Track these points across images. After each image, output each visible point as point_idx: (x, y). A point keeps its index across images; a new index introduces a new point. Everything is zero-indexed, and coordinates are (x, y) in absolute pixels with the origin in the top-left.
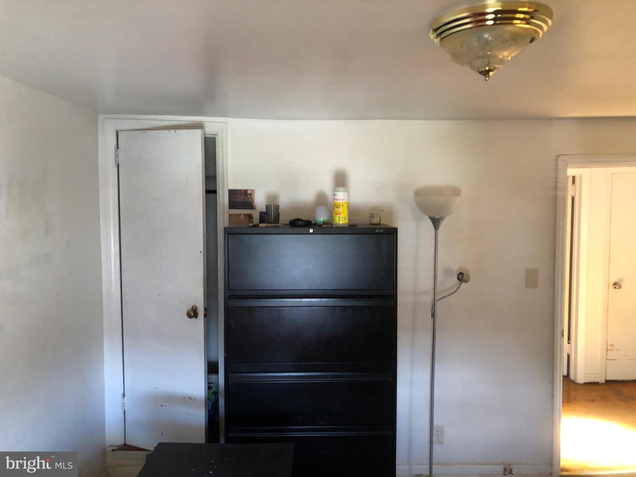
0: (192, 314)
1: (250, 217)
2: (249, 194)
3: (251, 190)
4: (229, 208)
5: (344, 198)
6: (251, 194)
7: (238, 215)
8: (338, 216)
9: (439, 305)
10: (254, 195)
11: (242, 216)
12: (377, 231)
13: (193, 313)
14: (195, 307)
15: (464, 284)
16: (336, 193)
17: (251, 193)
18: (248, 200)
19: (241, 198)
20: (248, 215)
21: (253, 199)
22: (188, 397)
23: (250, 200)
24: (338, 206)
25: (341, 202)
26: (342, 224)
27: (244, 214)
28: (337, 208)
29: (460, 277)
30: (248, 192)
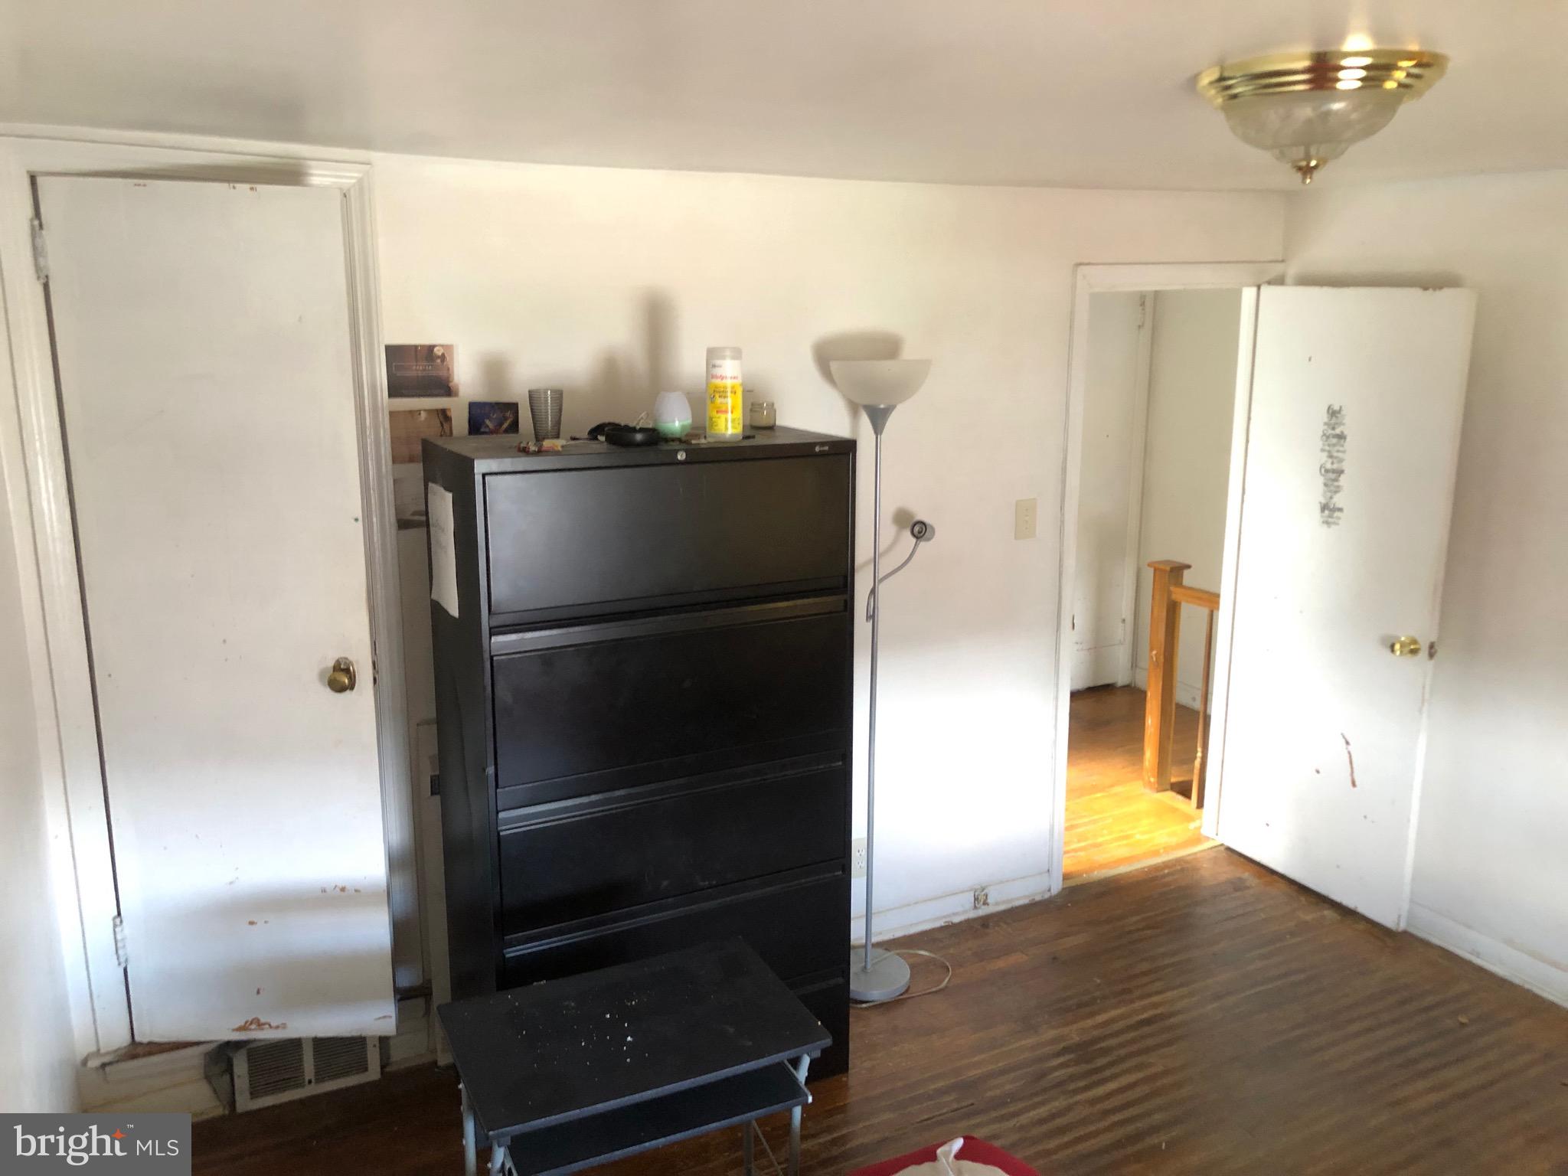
1: (444, 415)
2: (438, 357)
3: (442, 346)
4: (390, 395)
5: (736, 375)
6: (443, 357)
7: (413, 413)
9: (882, 589)
10: (452, 359)
11: (423, 415)
12: (817, 449)
14: (345, 663)
15: (922, 544)
16: (718, 362)
17: (443, 355)
18: (434, 373)
19: (415, 370)
20: (437, 410)
21: (448, 369)
22: (336, 886)
23: (443, 373)
24: (723, 394)
25: (729, 383)
26: (732, 435)
27: (429, 411)
28: (720, 397)
29: (917, 529)
30: (436, 349)
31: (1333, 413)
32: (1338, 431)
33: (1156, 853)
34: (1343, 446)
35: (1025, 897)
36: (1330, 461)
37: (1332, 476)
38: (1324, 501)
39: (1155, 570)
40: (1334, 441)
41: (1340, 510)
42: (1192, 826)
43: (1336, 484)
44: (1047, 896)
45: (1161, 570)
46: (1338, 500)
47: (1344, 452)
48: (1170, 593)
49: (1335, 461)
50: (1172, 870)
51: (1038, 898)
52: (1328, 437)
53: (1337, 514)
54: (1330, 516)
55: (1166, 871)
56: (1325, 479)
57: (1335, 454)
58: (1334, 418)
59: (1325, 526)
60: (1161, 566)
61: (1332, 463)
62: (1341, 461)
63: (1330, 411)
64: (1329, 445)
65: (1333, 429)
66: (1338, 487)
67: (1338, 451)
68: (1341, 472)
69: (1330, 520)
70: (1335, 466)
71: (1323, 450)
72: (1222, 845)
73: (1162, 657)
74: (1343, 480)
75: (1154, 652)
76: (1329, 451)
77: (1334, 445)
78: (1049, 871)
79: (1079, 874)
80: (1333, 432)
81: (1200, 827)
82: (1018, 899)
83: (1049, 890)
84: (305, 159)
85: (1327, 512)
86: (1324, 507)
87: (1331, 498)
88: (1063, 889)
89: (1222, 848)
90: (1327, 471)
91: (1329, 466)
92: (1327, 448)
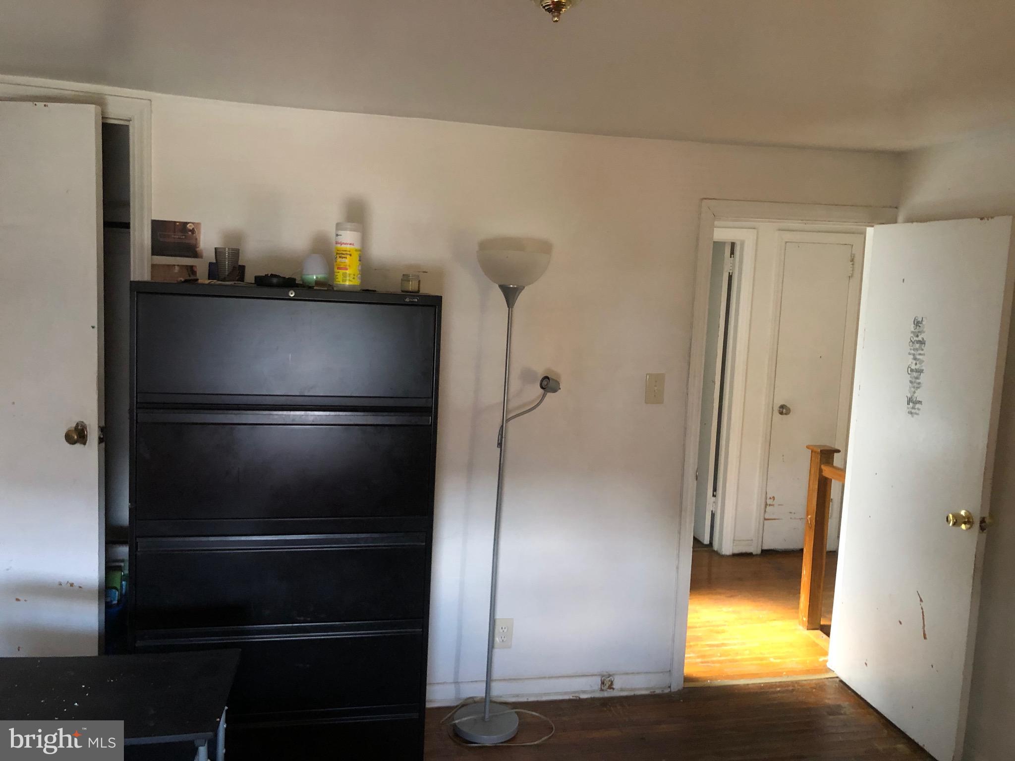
0: (76, 437)
1: (191, 269)
2: (190, 231)
3: (193, 223)
4: (153, 254)
5: (352, 242)
6: (193, 231)
7: (170, 267)
8: (341, 271)
9: (510, 427)
10: (199, 233)
11: (177, 269)
12: (407, 300)
13: (77, 435)
14: (82, 426)
15: (549, 395)
16: (340, 232)
17: (193, 229)
18: (187, 241)
19: (174, 237)
20: (187, 266)
21: (196, 239)
22: (68, 582)
23: (192, 242)
25: (348, 247)
26: (349, 286)
27: (181, 267)
28: (340, 257)
29: (545, 383)
30: (188, 226)
31: (917, 323)
32: (920, 338)
33: (779, 674)
34: (922, 350)
35: (647, 689)
36: (914, 362)
37: (916, 373)
38: (909, 396)
39: (812, 452)
40: (917, 346)
41: (920, 402)
42: (821, 659)
43: (918, 381)
44: (667, 691)
45: (815, 452)
46: (919, 395)
47: (923, 355)
48: (821, 471)
49: (918, 363)
50: (784, 689)
51: (658, 692)
52: (913, 343)
53: (917, 406)
54: (913, 408)
55: (778, 689)
56: (911, 377)
57: (918, 357)
58: (918, 327)
59: (910, 415)
60: (815, 449)
61: (916, 364)
62: (921, 362)
63: (916, 323)
64: (914, 350)
65: (917, 336)
66: (919, 383)
67: (920, 354)
68: (920, 371)
69: (913, 411)
70: (917, 367)
71: (910, 354)
72: (837, 677)
73: (814, 521)
74: (923, 378)
75: (809, 517)
76: (914, 355)
77: (917, 350)
78: (670, 671)
79: (705, 680)
80: (917, 339)
81: (826, 661)
82: (641, 689)
83: (670, 687)
84: (106, 95)
85: (911, 404)
86: (910, 401)
87: (914, 392)
88: (684, 688)
89: (838, 680)
90: (912, 370)
91: (913, 367)
92: (913, 352)
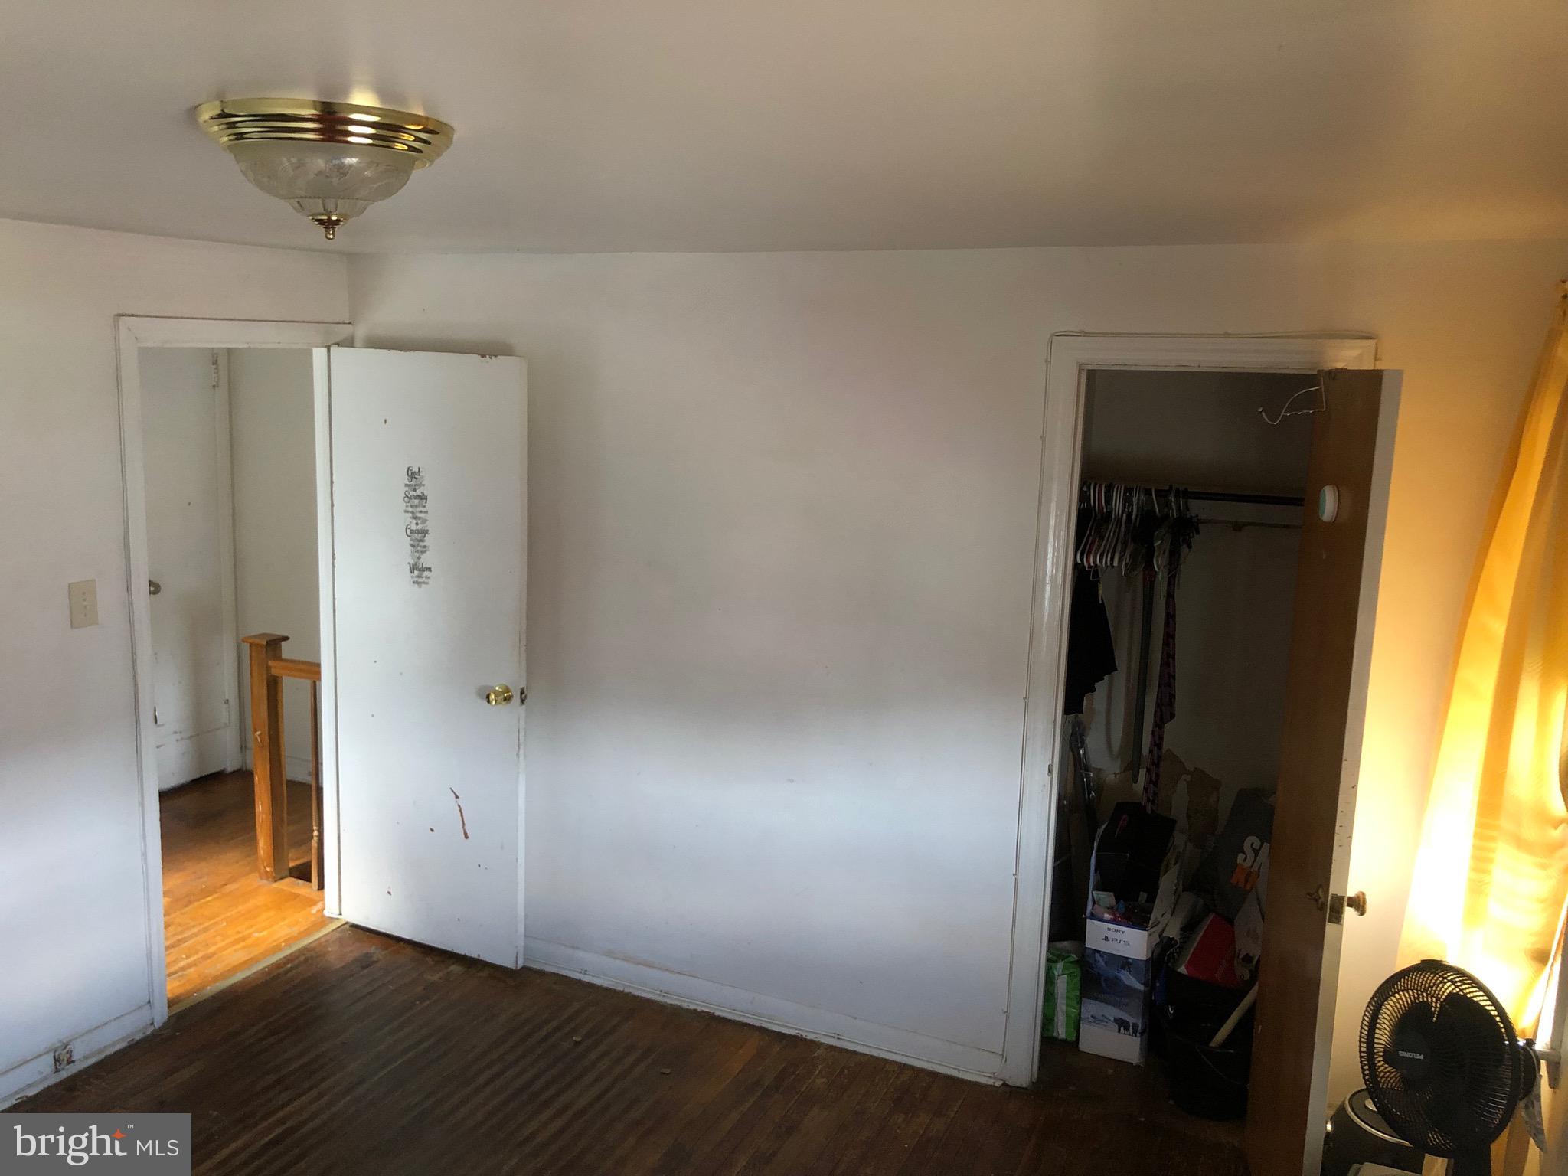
31: (413, 475)
32: (418, 492)
33: (277, 949)
34: (424, 507)
35: (123, 1039)
36: (415, 521)
37: (418, 537)
38: (412, 562)
39: (250, 646)
40: (416, 502)
41: (429, 569)
42: (314, 910)
43: (421, 544)
44: (149, 1032)
45: (258, 645)
46: (426, 560)
47: (427, 512)
48: (268, 668)
49: (419, 522)
50: (296, 962)
51: (137, 1038)
52: (410, 498)
53: (426, 573)
54: (419, 577)
55: (289, 966)
56: (411, 540)
57: (419, 515)
58: (414, 480)
59: (416, 585)
60: (257, 641)
61: (417, 524)
62: (425, 521)
63: (410, 474)
64: (412, 506)
65: (415, 490)
66: (425, 547)
67: (421, 512)
68: (425, 532)
69: (420, 580)
70: (419, 527)
71: (406, 512)
72: (347, 923)
73: (267, 737)
74: (429, 540)
75: (258, 733)
76: (413, 513)
77: (416, 506)
78: (149, 1002)
79: (188, 995)
80: (415, 493)
81: (323, 909)
82: (114, 1044)
83: (152, 1024)
85: (416, 573)
86: (413, 568)
87: (419, 558)
88: (170, 1018)
89: (347, 926)
90: (412, 532)
91: (414, 527)
92: (410, 509)
